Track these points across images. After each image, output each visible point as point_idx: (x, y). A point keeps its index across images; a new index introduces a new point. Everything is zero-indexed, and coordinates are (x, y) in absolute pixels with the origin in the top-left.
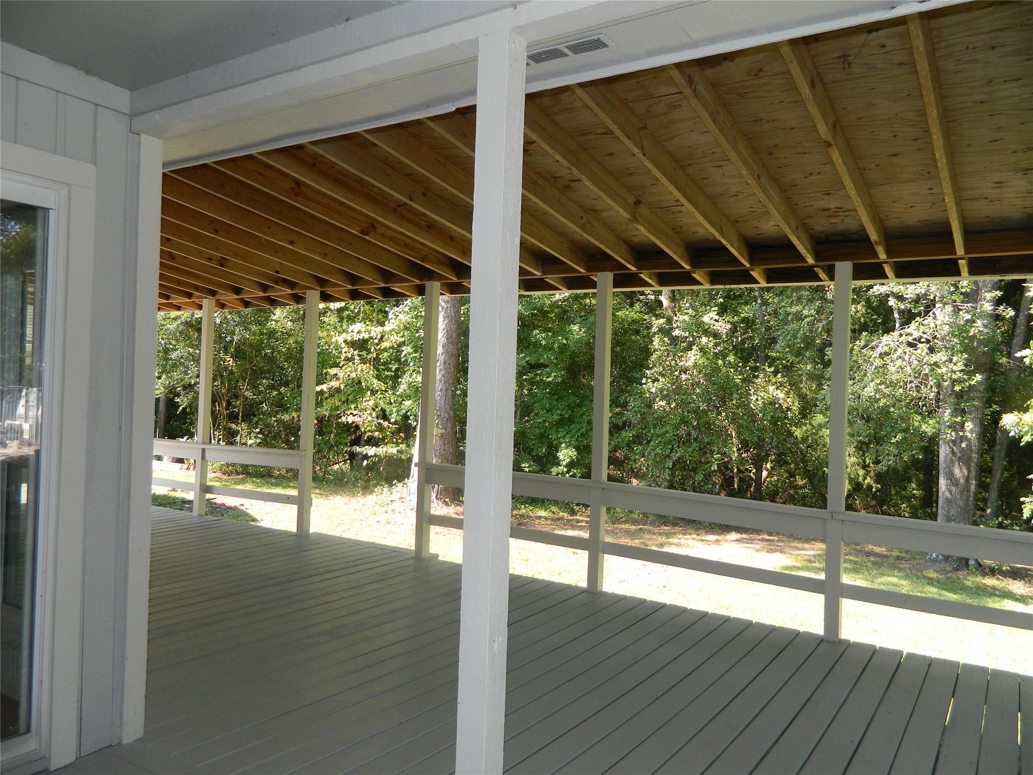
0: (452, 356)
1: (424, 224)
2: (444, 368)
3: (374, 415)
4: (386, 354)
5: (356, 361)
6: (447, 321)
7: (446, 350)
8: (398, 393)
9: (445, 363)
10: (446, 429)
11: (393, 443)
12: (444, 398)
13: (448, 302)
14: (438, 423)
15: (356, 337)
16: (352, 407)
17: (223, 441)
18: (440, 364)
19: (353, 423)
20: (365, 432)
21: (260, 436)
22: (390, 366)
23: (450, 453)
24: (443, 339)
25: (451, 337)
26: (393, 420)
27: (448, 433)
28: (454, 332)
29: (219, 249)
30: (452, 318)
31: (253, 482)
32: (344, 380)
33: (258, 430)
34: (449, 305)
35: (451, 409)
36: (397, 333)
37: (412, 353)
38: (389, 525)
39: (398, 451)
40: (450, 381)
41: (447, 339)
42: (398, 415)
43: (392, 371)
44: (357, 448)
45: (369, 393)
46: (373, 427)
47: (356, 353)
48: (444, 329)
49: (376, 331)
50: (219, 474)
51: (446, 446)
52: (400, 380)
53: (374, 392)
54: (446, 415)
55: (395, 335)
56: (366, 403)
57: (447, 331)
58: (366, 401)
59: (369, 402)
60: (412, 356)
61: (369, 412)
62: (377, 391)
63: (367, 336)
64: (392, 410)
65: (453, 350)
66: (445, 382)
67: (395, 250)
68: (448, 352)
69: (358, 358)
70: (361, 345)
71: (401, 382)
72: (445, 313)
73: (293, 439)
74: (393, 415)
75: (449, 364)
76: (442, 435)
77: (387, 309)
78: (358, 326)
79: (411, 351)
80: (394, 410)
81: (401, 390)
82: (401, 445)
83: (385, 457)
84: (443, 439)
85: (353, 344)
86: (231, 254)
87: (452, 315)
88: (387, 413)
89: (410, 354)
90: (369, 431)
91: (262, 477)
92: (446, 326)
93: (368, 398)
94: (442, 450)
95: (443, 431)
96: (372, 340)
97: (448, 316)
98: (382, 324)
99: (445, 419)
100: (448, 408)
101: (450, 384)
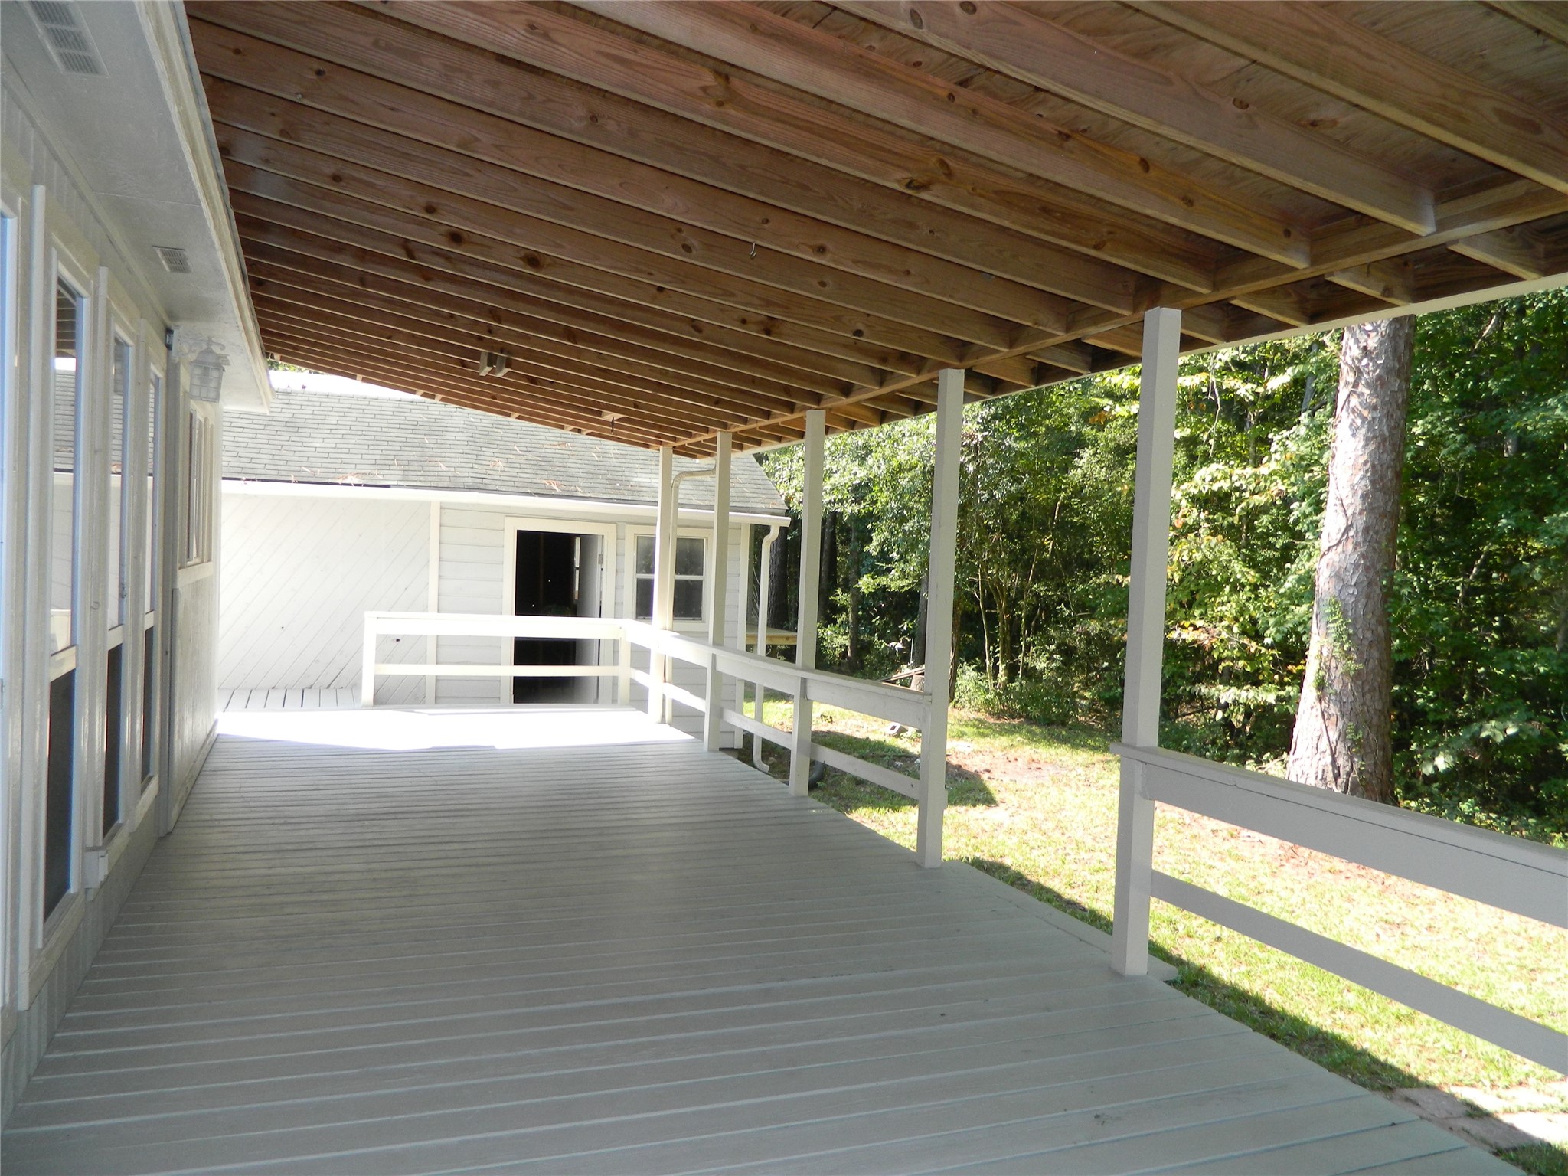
0: (1383, 515)
1: (1050, 127)
2: (1365, 541)
3: (1236, 630)
4: (1265, 518)
5: (1201, 531)
6: (1372, 447)
7: (1370, 504)
8: (1282, 590)
9: (1366, 530)
10: (1366, 662)
11: (1272, 682)
12: (1363, 601)
13: (1374, 408)
14: (1349, 649)
15: (1206, 488)
16: (1197, 613)
17: (1003, 663)
18: (1357, 532)
19: (1194, 642)
20: (1220, 660)
21: (1057, 657)
22: (1273, 540)
23: (1375, 710)
24: (1363, 483)
25: (1382, 478)
26: (1268, 641)
27: (1373, 670)
28: (1388, 468)
29: (732, 295)
30: (1384, 440)
31: (1030, 732)
32: (1179, 565)
33: (1053, 647)
34: (1377, 414)
35: (1379, 623)
36: (1283, 478)
37: (1311, 514)
38: (1233, 840)
39: (1279, 699)
40: (1379, 567)
41: (1373, 482)
42: (1278, 631)
43: (1276, 550)
44: (1203, 688)
45: (1227, 589)
46: (1235, 652)
47: (1203, 516)
48: (1365, 463)
49: (1242, 474)
50: (982, 715)
51: (1368, 696)
52: (1288, 565)
53: (1238, 587)
54: (1369, 635)
55: (1279, 481)
56: (1224, 608)
57: (1373, 466)
58: (1223, 604)
59: (1227, 606)
60: (1310, 519)
61: (1225, 623)
62: (1243, 586)
63: (1225, 485)
64: (1267, 622)
65: (1386, 503)
66: (1367, 569)
67: (1013, 222)
68: (1373, 508)
69: (1206, 525)
70: (1216, 502)
71: (1289, 569)
72: (1368, 430)
73: (1106, 664)
74: (1268, 632)
75: (1377, 533)
76: (1358, 674)
77: (1270, 436)
78: (1214, 468)
79: (1308, 510)
80: (1272, 621)
81: (1288, 585)
82: (1288, 688)
83: (1257, 707)
84: (1359, 683)
85: (1201, 501)
86: (756, 301)
87: (1383, 435)
88: (1260, 625)
89: (1306, 516)
90: (1227, 658)
91: (1048, 725)
92: (1370, 455)
93: (1225, 599)
94: (1358, 704)
95: (1360, 666)
96: (1237, 494)
97: (1375, 437)
98: (1257, 463)
99: (1366, 643)
100: (1373, 621)
101: (1377, 573)
